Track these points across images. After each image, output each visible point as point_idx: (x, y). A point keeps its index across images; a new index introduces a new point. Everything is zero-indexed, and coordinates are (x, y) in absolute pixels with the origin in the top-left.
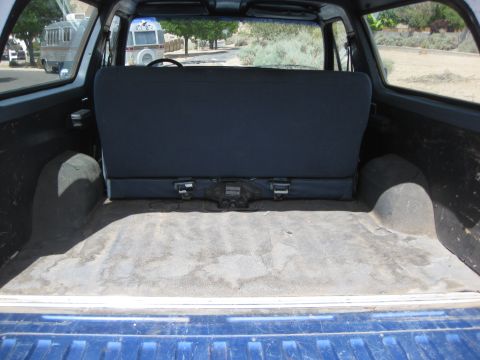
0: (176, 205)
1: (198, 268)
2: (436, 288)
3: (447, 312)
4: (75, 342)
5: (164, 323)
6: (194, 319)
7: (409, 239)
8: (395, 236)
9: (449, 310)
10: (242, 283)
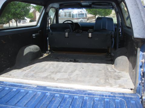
0: (58, 60)
1: (50, 75)
2: (115, 86)
3: (112, 93)
4: (6, 88)
5: (30, 86)
6: (38, 86)
7: (119, 72)
8: (115, 71)
9: (113, 92)
10: (58, 79)
